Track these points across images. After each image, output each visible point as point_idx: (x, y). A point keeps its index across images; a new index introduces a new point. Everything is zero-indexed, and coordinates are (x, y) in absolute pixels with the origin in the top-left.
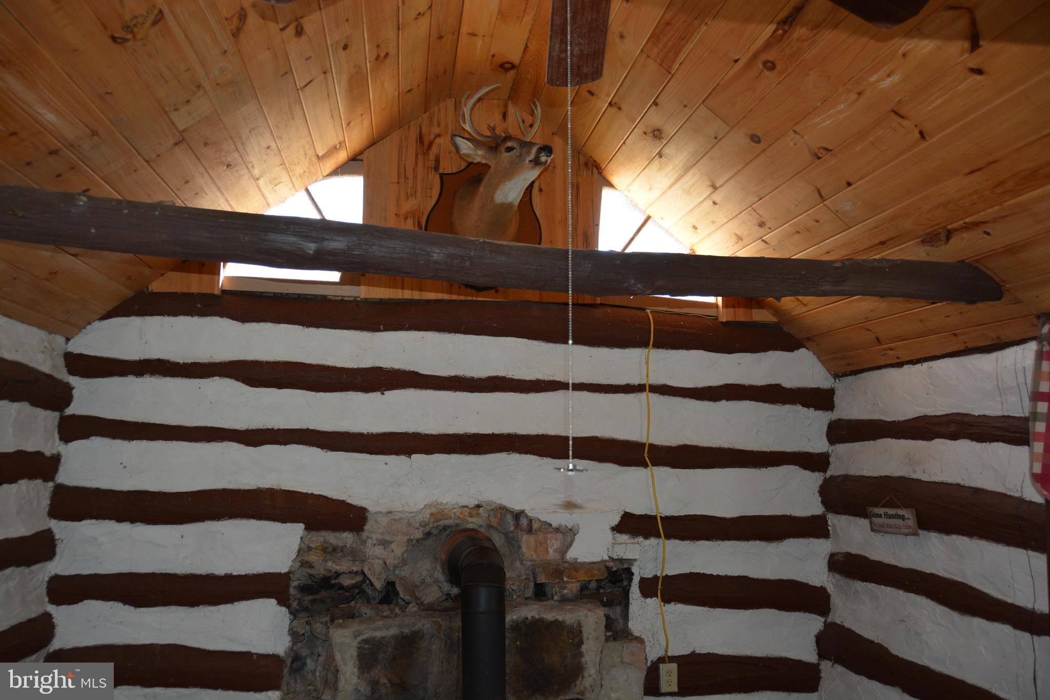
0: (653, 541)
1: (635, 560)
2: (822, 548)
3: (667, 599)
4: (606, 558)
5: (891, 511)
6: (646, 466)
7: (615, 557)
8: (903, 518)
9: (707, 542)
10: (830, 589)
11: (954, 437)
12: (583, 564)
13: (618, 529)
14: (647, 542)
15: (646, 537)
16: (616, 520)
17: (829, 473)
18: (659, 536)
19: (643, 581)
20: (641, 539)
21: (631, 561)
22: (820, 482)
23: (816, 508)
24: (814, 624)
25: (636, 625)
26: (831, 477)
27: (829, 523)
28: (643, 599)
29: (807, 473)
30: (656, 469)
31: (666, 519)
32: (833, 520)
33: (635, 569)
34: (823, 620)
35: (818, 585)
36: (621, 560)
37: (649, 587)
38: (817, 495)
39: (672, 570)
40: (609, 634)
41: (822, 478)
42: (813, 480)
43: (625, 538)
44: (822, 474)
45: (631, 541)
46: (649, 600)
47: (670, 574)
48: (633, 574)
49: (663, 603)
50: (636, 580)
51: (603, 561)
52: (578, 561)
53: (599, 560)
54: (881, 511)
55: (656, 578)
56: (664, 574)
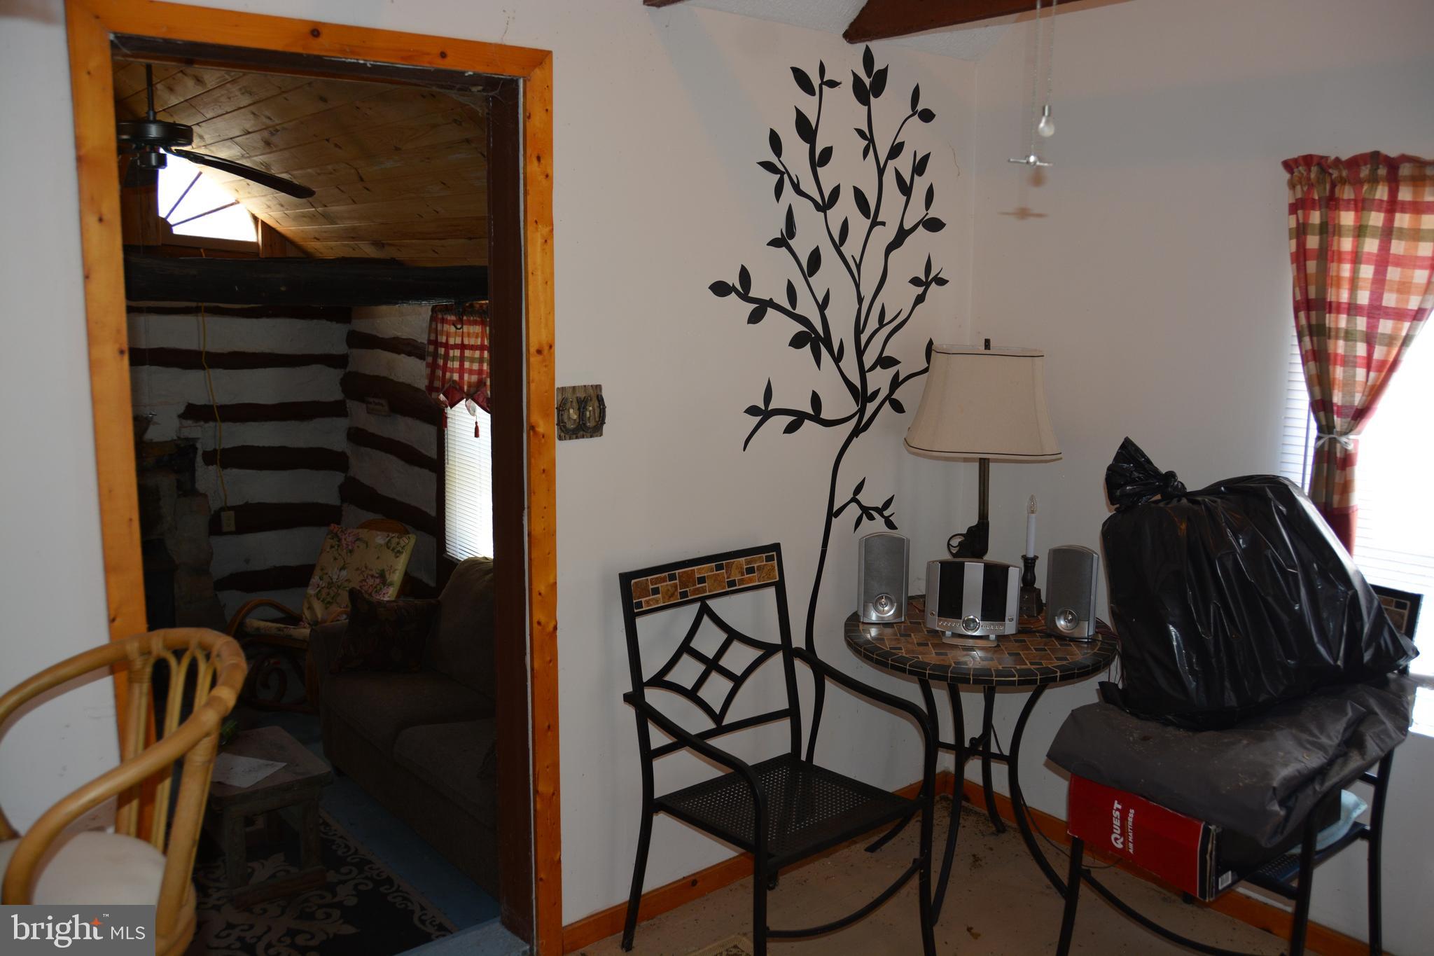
0: (211, 424)
1: (198, 439)
2: (342, 424)
3: (224, 466)
4: (175, 438)
5: (377, 400)
6: (204, 368)
7: (182, 437)
8: (382, 405)
9: (253, 423)
10: (349, 453)
11: (409, 354)
12: (157, 443)
13: (183, 416)
14: (207, 425)
15: (206, 421)
16: (182, 409)
17: (348, 370)
18: (215, 420)
19: (205, 454)
20: (202, 423)
21: (195, 440)
22: (341, 376)
23: (337, 395)
24: (336, 478)
25: (201, 486)
26: (350, 372)
27: (348, 406)
28: (206, 467)
29: (332, 370)
30: (211, 371)
31: (222, 408)
32: (352, 405)
33: (199, 445)
34: (344, 475)
35: (340, 450)
36: (187, 439)
37: (210, 458)
38: (339, 385)
39: (228, 444)
40: (180, 493)
41: (343, 373)
42: (335, 375)
43: (190, 422)
44: (342, 370)
45: (195, 424)
46: (211, 467)
47: (227, 447)
48: (197, 449)
49: (221, 469)
50: (200, 453)
51: (173, 441)
52: (154, 441)
53: (170, 439)
54: (371, 400)
55: (215, 450)
56: (221, 448)
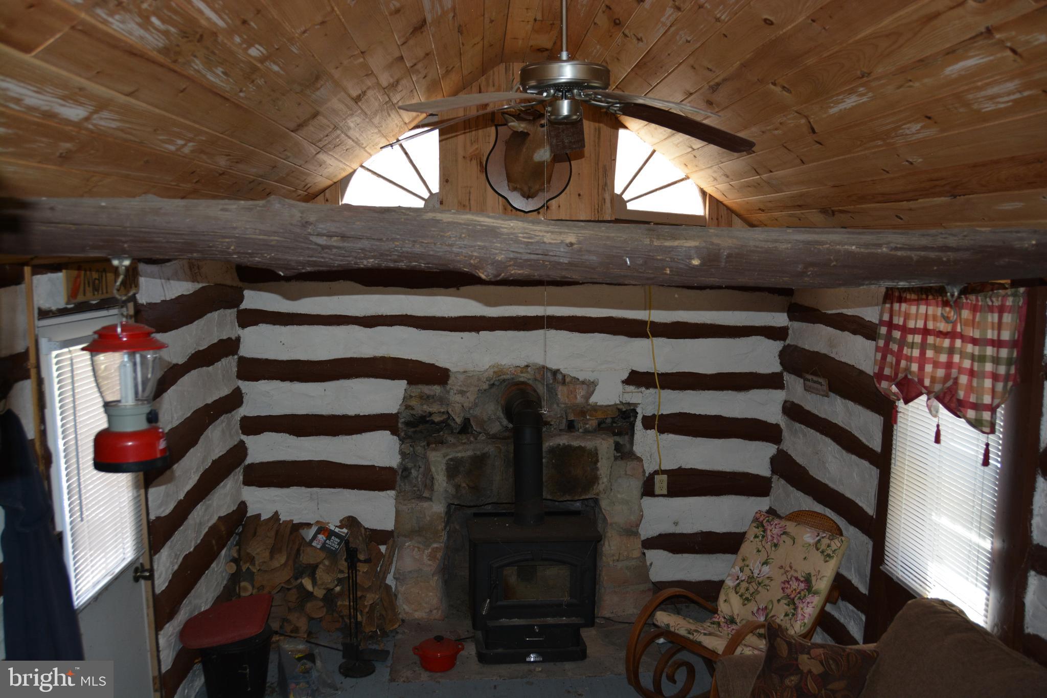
0: (652, 391)
1: (639, 404)
2: (777, 397)
3: (661, 431)
4: (618, 402)
5: (815, 378)
6: (648, 337)
7: (624, 402)
8: (820, 383)
9: (691, 392)
10: (783, 425)
12: (601, 406)
13: (627, 382)
14: (648, 391)
15: (647, 388)
16: (625, 376)
17: (788, 342)
18: (656, 387)
19: (645, 418)
20: (643, 389)
21: (636, 405)
22: (780, 348)
23: (776, 368)
24: (768, 450)
25: (638, 449)
26: (788, 344)
27: (785, 379)
28: (644, 431)
29: (771, 342)
30: (654, 339)
31: (662, 376)
32: (787, 377)
33: (639, 410)
34: (777, 447)
35: (774, 423)
36: (629, 404)
37: (649, 422)
38: (777, 358)
39: (666, 410)
40: (618, 455)
41: (782, 345)
42: (776, 346)
43: (631, 388)
44: (782, 342)
45: (636, 390)
46: (649, 431)
47: (665, 413)
48: (637, 413)
49: (658, 434)
50: (640, 417)
51: (616, 405)
52: (598, 404)
53: (612, 403)
54: (810, 377)
55: (654, 416)
56: (660, 413)
